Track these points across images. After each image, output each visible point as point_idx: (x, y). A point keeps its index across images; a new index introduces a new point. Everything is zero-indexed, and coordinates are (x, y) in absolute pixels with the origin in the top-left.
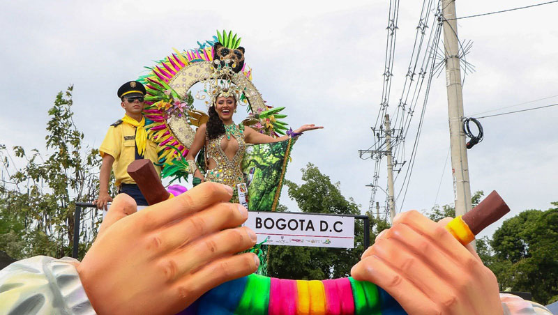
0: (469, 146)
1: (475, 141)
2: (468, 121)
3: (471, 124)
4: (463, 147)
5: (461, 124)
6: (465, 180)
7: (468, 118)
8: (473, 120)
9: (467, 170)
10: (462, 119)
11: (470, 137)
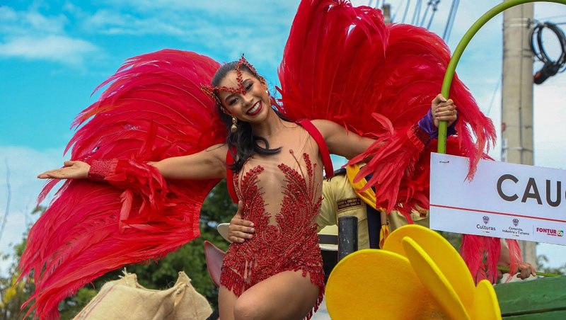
0: (540, 79)
1: (550, 70)
2: (541, 27)
3: (548, 35)
4: (527, 79)
5: (527, 33)
6: (525, 147)
7: (542, 22)
8: (552, 27)
9: (530, 127)
10: (530, 23)
11: (542, 60)
